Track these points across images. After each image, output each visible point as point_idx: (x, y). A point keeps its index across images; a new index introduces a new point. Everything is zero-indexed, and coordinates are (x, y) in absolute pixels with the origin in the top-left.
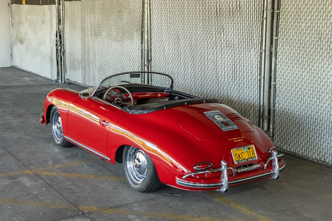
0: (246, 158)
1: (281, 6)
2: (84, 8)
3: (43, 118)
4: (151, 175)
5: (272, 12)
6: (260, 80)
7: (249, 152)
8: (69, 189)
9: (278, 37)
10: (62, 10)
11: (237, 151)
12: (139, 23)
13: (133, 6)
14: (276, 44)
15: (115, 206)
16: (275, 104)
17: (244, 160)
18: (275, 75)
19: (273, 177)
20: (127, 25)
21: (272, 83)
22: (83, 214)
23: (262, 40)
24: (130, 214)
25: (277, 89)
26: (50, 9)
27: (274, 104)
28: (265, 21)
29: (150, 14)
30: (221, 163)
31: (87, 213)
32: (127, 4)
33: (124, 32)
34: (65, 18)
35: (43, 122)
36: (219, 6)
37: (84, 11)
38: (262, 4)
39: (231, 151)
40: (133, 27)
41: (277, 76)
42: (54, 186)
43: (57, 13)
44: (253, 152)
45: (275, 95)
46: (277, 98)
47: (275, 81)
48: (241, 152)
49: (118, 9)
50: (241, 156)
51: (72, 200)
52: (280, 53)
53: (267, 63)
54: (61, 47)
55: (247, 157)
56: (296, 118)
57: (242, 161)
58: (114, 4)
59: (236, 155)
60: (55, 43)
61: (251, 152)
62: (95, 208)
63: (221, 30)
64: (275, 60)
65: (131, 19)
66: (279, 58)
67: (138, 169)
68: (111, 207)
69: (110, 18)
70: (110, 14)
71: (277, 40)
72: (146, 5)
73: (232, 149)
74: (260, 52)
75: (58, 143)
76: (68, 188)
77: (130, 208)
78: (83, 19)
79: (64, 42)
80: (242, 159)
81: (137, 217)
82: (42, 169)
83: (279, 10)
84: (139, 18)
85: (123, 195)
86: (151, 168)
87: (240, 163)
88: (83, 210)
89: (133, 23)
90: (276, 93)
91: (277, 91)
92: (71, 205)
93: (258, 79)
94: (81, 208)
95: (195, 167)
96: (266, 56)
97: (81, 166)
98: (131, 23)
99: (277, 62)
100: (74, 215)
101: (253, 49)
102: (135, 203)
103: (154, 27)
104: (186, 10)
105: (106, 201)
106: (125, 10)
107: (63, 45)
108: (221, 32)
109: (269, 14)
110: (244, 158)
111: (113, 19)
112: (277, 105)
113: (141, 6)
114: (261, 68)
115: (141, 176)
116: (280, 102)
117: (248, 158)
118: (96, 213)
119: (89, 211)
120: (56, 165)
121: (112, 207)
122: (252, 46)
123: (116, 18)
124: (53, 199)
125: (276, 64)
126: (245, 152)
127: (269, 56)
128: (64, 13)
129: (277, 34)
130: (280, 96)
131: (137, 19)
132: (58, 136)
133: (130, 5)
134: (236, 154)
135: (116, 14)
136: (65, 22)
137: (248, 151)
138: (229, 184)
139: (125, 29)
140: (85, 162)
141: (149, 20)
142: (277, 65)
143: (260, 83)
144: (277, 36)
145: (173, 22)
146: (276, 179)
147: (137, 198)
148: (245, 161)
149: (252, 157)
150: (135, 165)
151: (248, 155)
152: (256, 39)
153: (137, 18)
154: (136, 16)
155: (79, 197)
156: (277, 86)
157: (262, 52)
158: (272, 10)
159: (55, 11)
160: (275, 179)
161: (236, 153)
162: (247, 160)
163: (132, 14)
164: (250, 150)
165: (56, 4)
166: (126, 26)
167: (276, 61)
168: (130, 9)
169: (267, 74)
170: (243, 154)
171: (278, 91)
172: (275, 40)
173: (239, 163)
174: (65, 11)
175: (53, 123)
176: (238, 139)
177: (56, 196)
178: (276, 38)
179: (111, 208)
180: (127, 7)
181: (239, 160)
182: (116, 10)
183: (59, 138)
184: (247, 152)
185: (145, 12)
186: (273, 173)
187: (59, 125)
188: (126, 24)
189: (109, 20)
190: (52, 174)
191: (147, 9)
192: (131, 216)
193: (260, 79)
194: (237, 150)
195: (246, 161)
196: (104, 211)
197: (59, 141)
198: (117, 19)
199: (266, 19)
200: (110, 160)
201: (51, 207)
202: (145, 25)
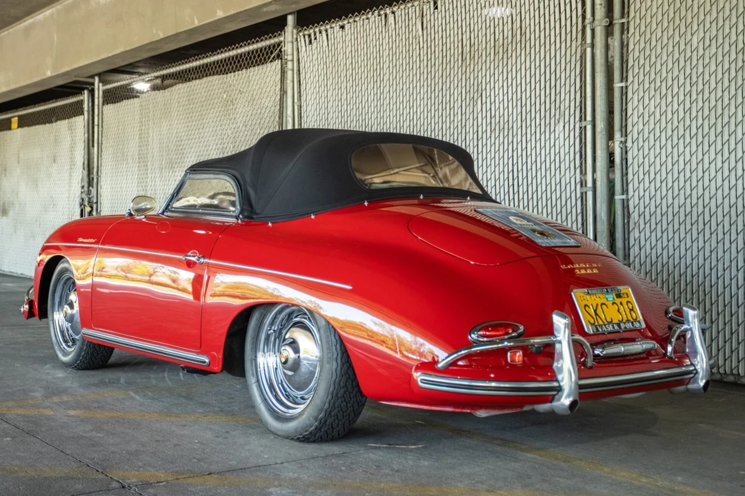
0: (615, 321)
1: (632, 8)
2: (147, 111)
3: (31, 303)
4: (334, 378)
5: (608, 24)
6: (583, 196)
7: (619, 305)
8: (86, 437)
9: (627, 81)
10: (98, 125)
11: (588, 297)
12: (272, 119)
13: (259, 83)
14: (622, 99)
15: (225, 470)
16: (629, 249)
17: (610, 326)
18: (624, 174)
19: (690, 386)
20: (244, 128)
21: (618, 197)
22: (123, 487)
23: (584, 97)
24: (275, 486)
25: (631, 210)
26: (70, 128)
27: (627, 251)
28: (589, 50)
29: (300, 92)
30: (552, 318)
31: (136, 486)
32: (245, 82)
33: (236, 147)
34: (104, 142)
35: (30, 314)
36: (469, 41)
37: (147, 119)
38: (580, 12)
39: (572, 294)
40: (258, 130)
41: (630, 177)
42: (38, 434)
43: (86, 132)
44: (630, 306)
45: (626, 227)
46: (635, 234)
47: (625, 191)
48: (599, 301)
49: (225, 97)
50: (599, 311)
51: (92, 459)
52: (636, 120)
53: (601, 150)
54: (92, 207)
55: (617, 318)
56: (693, 277)
57: (605, 325)
58: (214, 88)
59: (587, 308)
60: (78, 201)
61: (624, 303)
62: (162, 475)
63: (476, 94)
64: (623, 139)
65: (255, 112)
66: (633, 132)
67: (290, 373)
68: (213, 471)
69: (204, 122)
70: (204, 113)
71: (624, 89)
72: (289, 74)
73: (575, 291)
74: (581, 128)
75: (65, 359)
76: (83, 437)
77: (273, 473)
78: (143, 136)
79: (99, 196)
80: (606, 323)
81: (297, 493)
82: (11, 404)
83: (626, 16)
84: (273, 108)
85: (247, 448)
86: (335, 356)
87: (600, 330)
88: (122, 480)
89: (259, 121)
90: (629, 222)
91: (632, 216)
92: (85, 469)
93: (579, 195)
94: (117, 474)
95: (473, 335)
96: (597, 134)
97: (123, 399)
98: (255, 121)
99: (629, 144)
100: (92, 491)
101: (561, 124)
102: (285, 464)
103: (309, 108)
104: (386, 66)
105: (196, 460)
106: (240, 95)
107: (97, 203)
108: (475, 98)
109: (601, 30)
110: (609, 320)
111: (211, 121)
112: (634, 251)
113: (277, 80)
114: (583, 168)
115: (299, 394)
116: (643, 243)
117: (621, 320)
118: (164, 486)
119: (141, 482)
120: (54, 398)
121: (217, 472)
122: (557, 117)
123: (219, 119)
124: (31, 458)
125: (626, 147)
126: (609, 304)
127: (604, 133)
128: (102, 131)
129: (625, 75)
130: (642, 226)
131: (267, 111)
132: (66, 342)
133: (252, 83)
134: (586, 306)
135: (220, 109)
136: (102, 151)
137: (618, 301)
138: (581, 387)
139: (240, 138)
140: (136, 392)
141: (296, 107)
142: (628, 149)
143: (584, 205)
144: (624, 78)
145: (354, 98)
146: (703, 391)
147: (292, 453)
148: (614, 328)
149: (630, 318)
150: (283, 360)
151: (618, 311)
152: (569, 99)
153: (268, 109)
154: (266, 104)
155: (113, 452)
156: (631, 203)
157: (585, 127)
158: (608, 20)
159: (82, 130)
160: (700, 389)
161: (586, 303)
162: (619, 325)
163: (255, 102)
164: (624, 301)
165: (83, 114)
166: (243, 130)
167: (626, 142)
168: (252, 92)
169: (601, 176)
170: (604, 306)
171: (634, 217)
172: (620, 89)
173: (598, 330)
174: (105, 127)
175: (56, 309)
176: (586, 269)
177: (41, 453)
178: (623, 84)
179: (214, 473)
180: (245, 90)
181: (596, 323)
182: (220, 100)
183: (69, 346)
184: (613, 303)
185: (286, 92)
186: (690, 372)
187: (69, 311)
188: (241, 126)
189: (201, 127)
190: (38, 412)
191: (291, 84)
192: (277, 489)
193: (582, 194)
194: (588, 293)
195: (616, 327)
196: (190, 481)
197: (68, 354)
198: (222, 119)
199: (593, 46)
200: (207, 361)
201: (23, 474)
202: (288, 118)
